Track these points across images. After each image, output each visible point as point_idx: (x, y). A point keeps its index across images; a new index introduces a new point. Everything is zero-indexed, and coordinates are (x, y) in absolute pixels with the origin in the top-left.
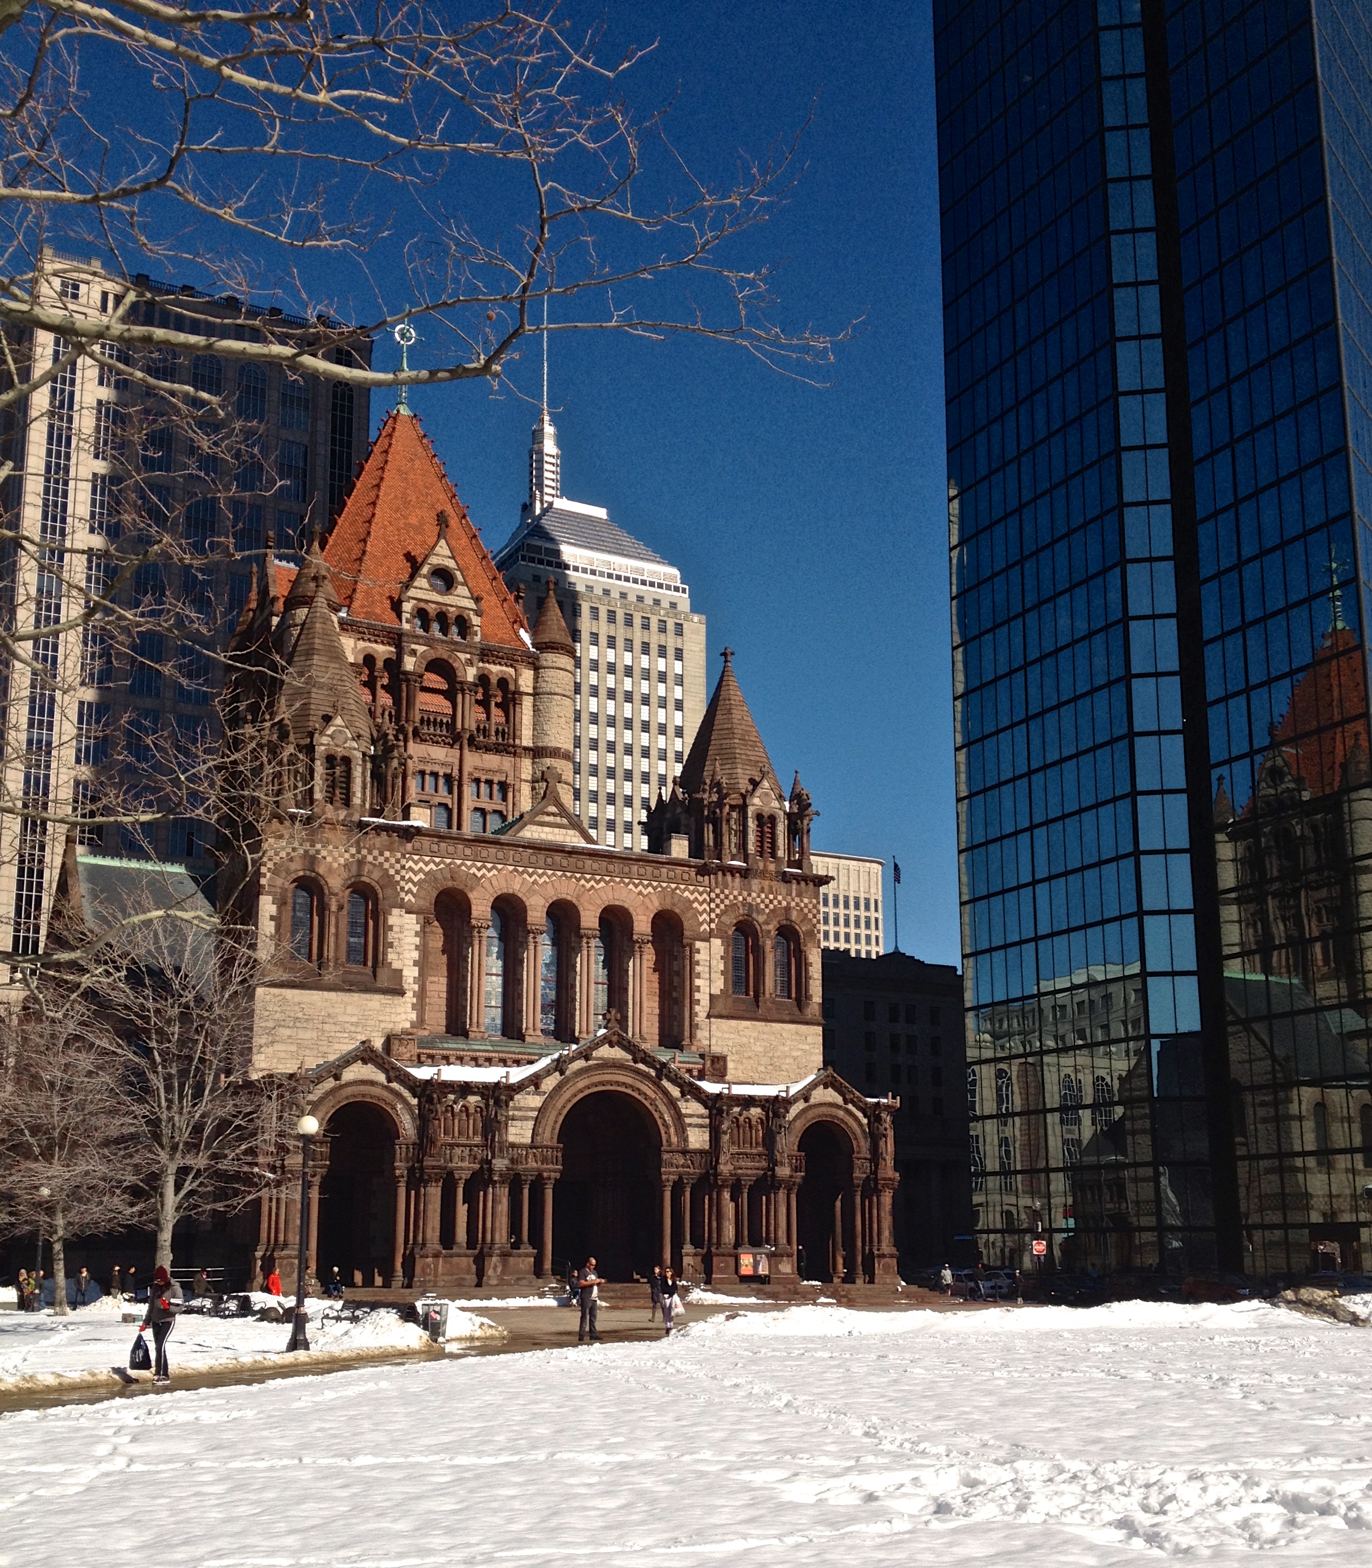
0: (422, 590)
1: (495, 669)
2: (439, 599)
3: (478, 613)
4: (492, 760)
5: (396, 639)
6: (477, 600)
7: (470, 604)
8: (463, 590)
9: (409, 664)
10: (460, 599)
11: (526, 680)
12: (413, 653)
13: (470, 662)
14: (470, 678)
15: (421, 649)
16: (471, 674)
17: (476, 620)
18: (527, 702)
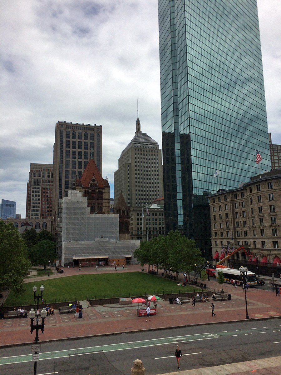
0: (91, 182)
1: (100, 190)
2: (93, 183)
3: (98, 184)
4: (100, 201)
5: (88, 188)
6: (98, 182)
7: (97, 183)
8: (96, 182)
9: (90, 191)
10: (96, 183)
11: (104, 191)
12: (90, 190)
13: (97, 190)
14: (97, 192)
15: (91, 189)
16: (97, 191)
17: (98, 185)
18: (104, 193)
